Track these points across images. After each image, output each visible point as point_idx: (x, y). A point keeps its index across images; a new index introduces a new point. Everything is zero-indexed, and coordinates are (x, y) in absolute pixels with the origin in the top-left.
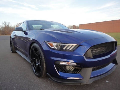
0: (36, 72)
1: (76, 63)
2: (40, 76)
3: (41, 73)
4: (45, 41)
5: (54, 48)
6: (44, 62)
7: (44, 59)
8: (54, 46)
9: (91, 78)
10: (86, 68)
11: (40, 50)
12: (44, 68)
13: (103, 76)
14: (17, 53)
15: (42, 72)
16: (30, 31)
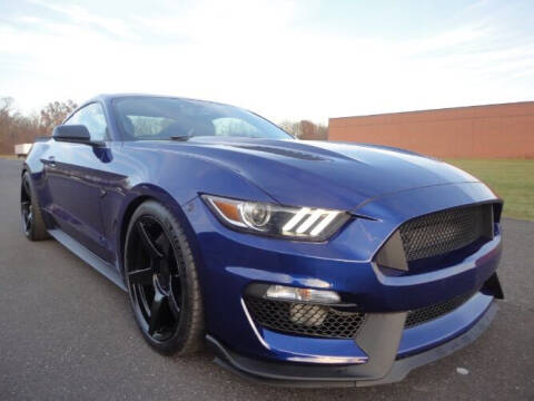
0: (151, 332)
1: (339, 293)
2: (169, 350)
3: (176, 335)
4: (200, 194)
5: (242, 225)
6: (196, 284)
7: (194, 274)
8: (242, 214)
9: (399, 357)
10: (380, 316)
11: (177, 231)
12: (195, 314)
13: (448, 350)
14: (52, 239)
15: (184, 332)
16: (125, 143)
